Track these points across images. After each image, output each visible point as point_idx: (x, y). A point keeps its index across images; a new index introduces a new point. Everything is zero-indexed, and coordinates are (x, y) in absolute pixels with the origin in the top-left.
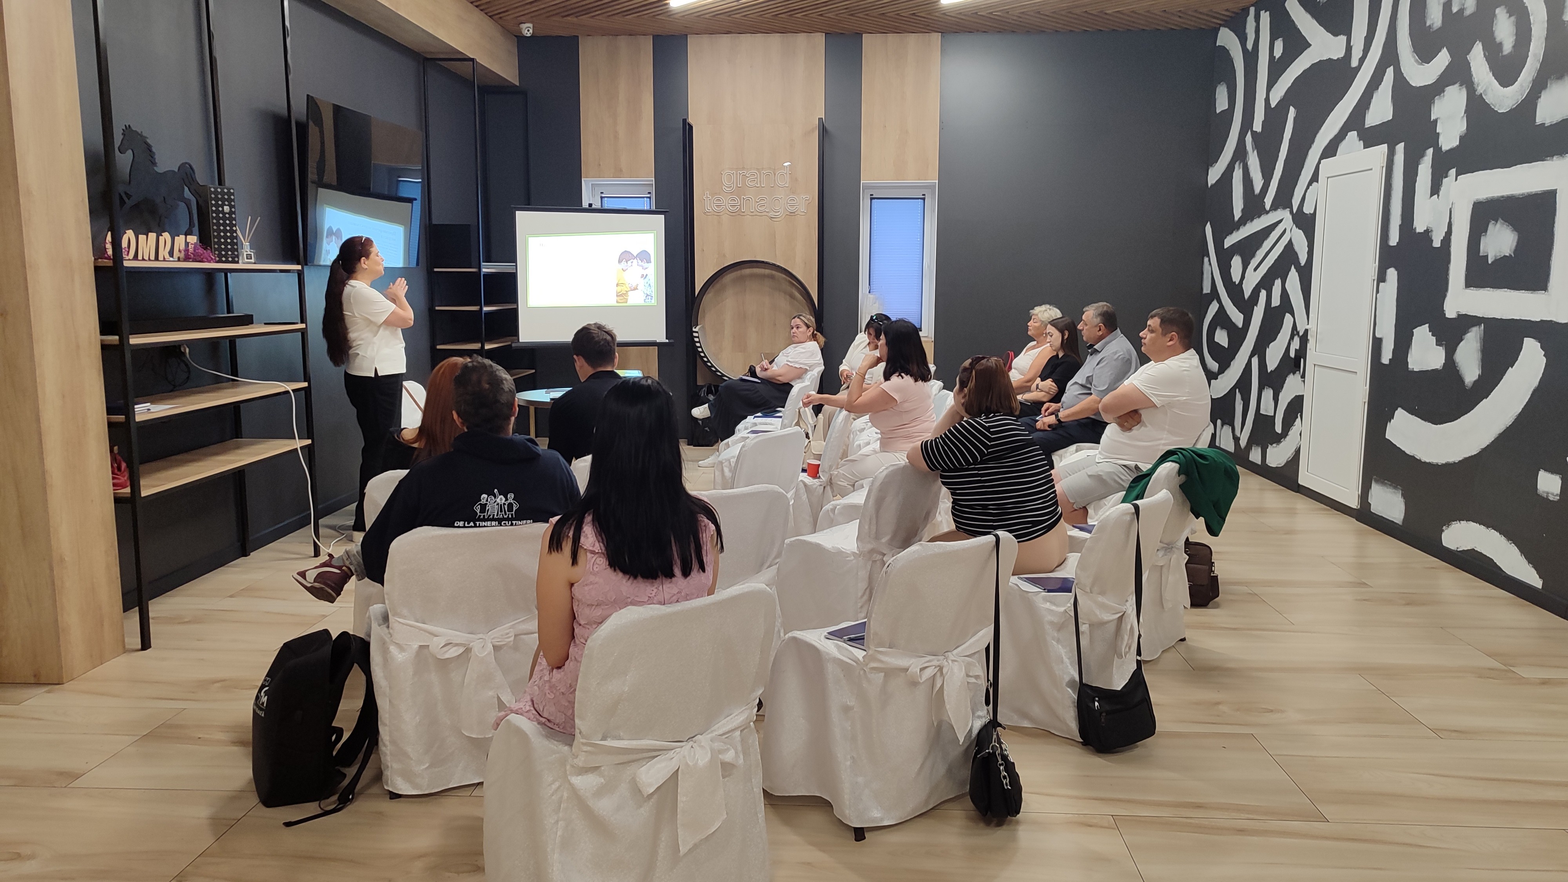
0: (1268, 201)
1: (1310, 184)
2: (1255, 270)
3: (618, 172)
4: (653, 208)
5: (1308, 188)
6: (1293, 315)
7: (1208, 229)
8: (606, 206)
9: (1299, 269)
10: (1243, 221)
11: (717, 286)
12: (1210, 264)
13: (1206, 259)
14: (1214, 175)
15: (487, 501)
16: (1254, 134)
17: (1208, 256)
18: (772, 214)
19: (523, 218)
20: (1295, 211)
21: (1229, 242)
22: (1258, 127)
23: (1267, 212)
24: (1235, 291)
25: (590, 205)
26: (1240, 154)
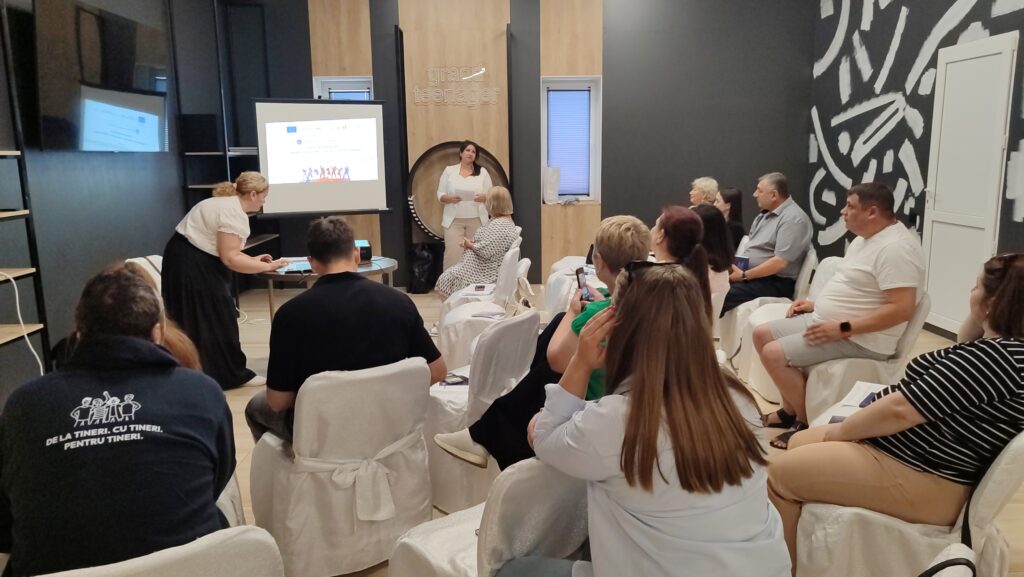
0: (878, 86)
1: (926, 69)
2: (865, 143)
3: (342, 72)
4: (372, 99)
5: (923, 73)
6: (907, 178)
7: (814, 112)
8: (334, 97)
9: (913, 140)
10: (851, 104)
11: (427, 163)
12: (817, 139)
13: (812, 136)
14: (819, 69)
15: (91, 404)
16: (863, 34)
17: (814, 132)
18: (469, 103)
19: (262, 109)
20: (908, 93)
21: (835, 121)
22: (866, 25)
23: (878, 96)
24: (844, 162)
25: (320, 97)
26: (847, 49)
